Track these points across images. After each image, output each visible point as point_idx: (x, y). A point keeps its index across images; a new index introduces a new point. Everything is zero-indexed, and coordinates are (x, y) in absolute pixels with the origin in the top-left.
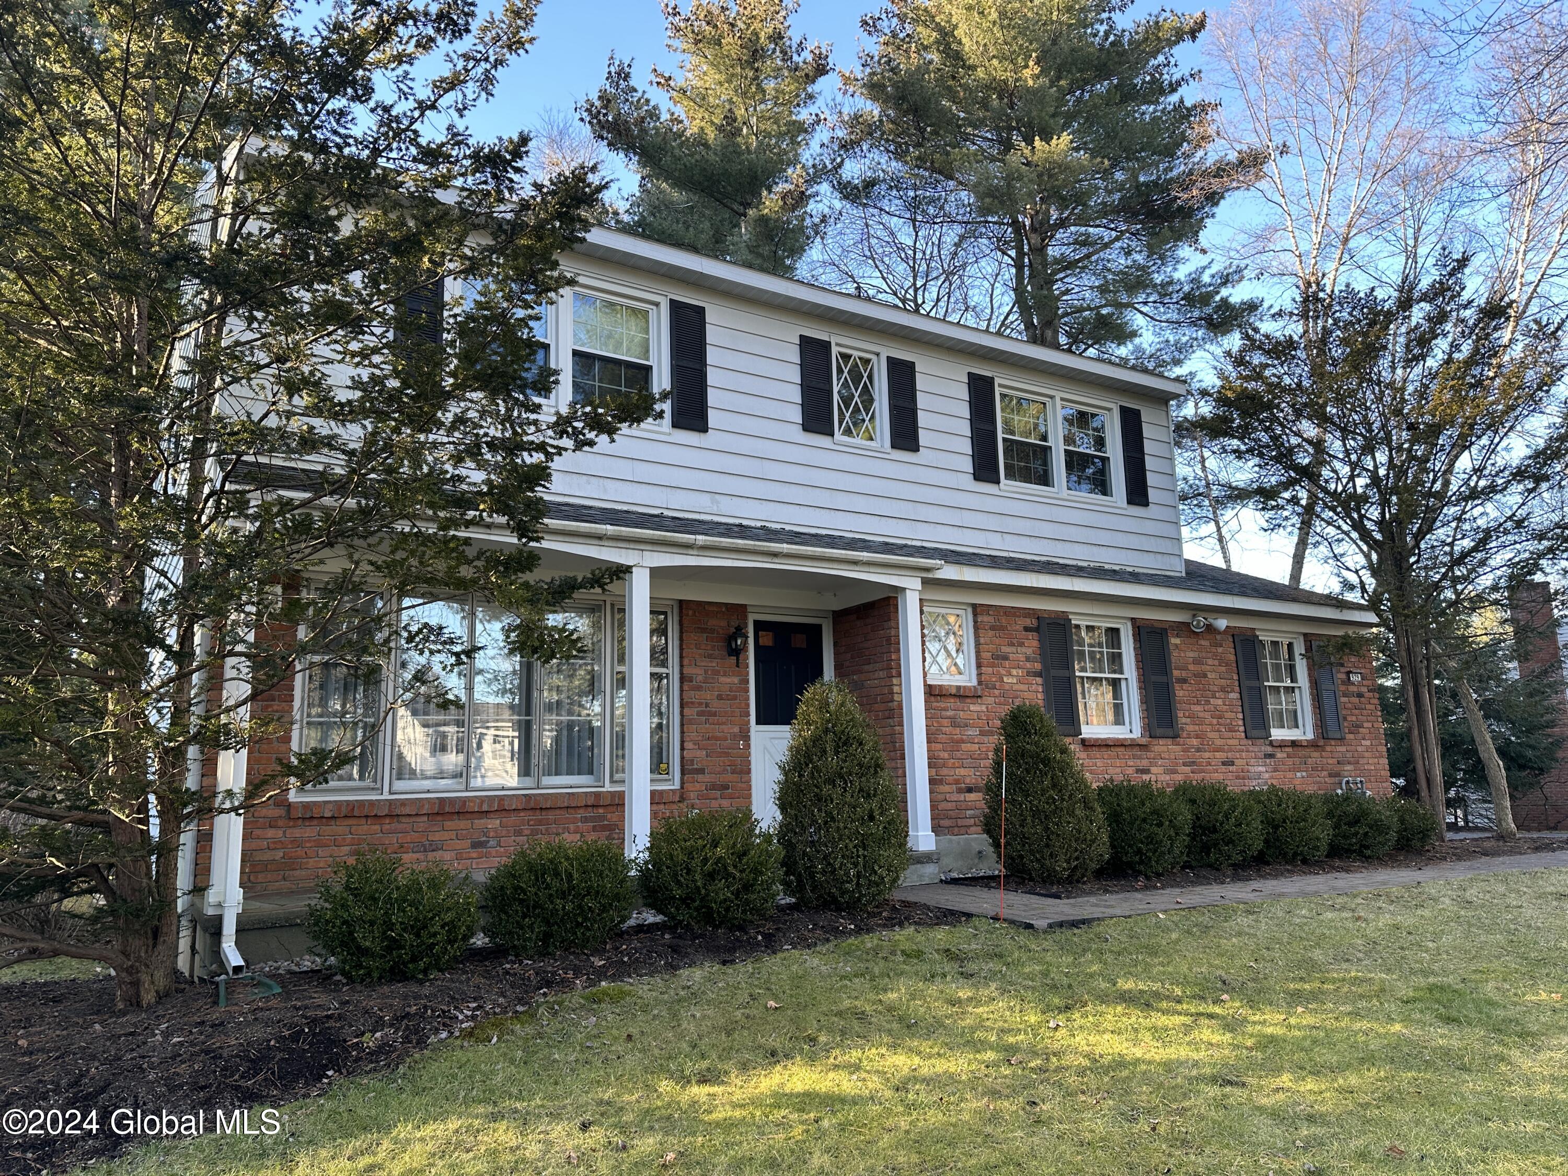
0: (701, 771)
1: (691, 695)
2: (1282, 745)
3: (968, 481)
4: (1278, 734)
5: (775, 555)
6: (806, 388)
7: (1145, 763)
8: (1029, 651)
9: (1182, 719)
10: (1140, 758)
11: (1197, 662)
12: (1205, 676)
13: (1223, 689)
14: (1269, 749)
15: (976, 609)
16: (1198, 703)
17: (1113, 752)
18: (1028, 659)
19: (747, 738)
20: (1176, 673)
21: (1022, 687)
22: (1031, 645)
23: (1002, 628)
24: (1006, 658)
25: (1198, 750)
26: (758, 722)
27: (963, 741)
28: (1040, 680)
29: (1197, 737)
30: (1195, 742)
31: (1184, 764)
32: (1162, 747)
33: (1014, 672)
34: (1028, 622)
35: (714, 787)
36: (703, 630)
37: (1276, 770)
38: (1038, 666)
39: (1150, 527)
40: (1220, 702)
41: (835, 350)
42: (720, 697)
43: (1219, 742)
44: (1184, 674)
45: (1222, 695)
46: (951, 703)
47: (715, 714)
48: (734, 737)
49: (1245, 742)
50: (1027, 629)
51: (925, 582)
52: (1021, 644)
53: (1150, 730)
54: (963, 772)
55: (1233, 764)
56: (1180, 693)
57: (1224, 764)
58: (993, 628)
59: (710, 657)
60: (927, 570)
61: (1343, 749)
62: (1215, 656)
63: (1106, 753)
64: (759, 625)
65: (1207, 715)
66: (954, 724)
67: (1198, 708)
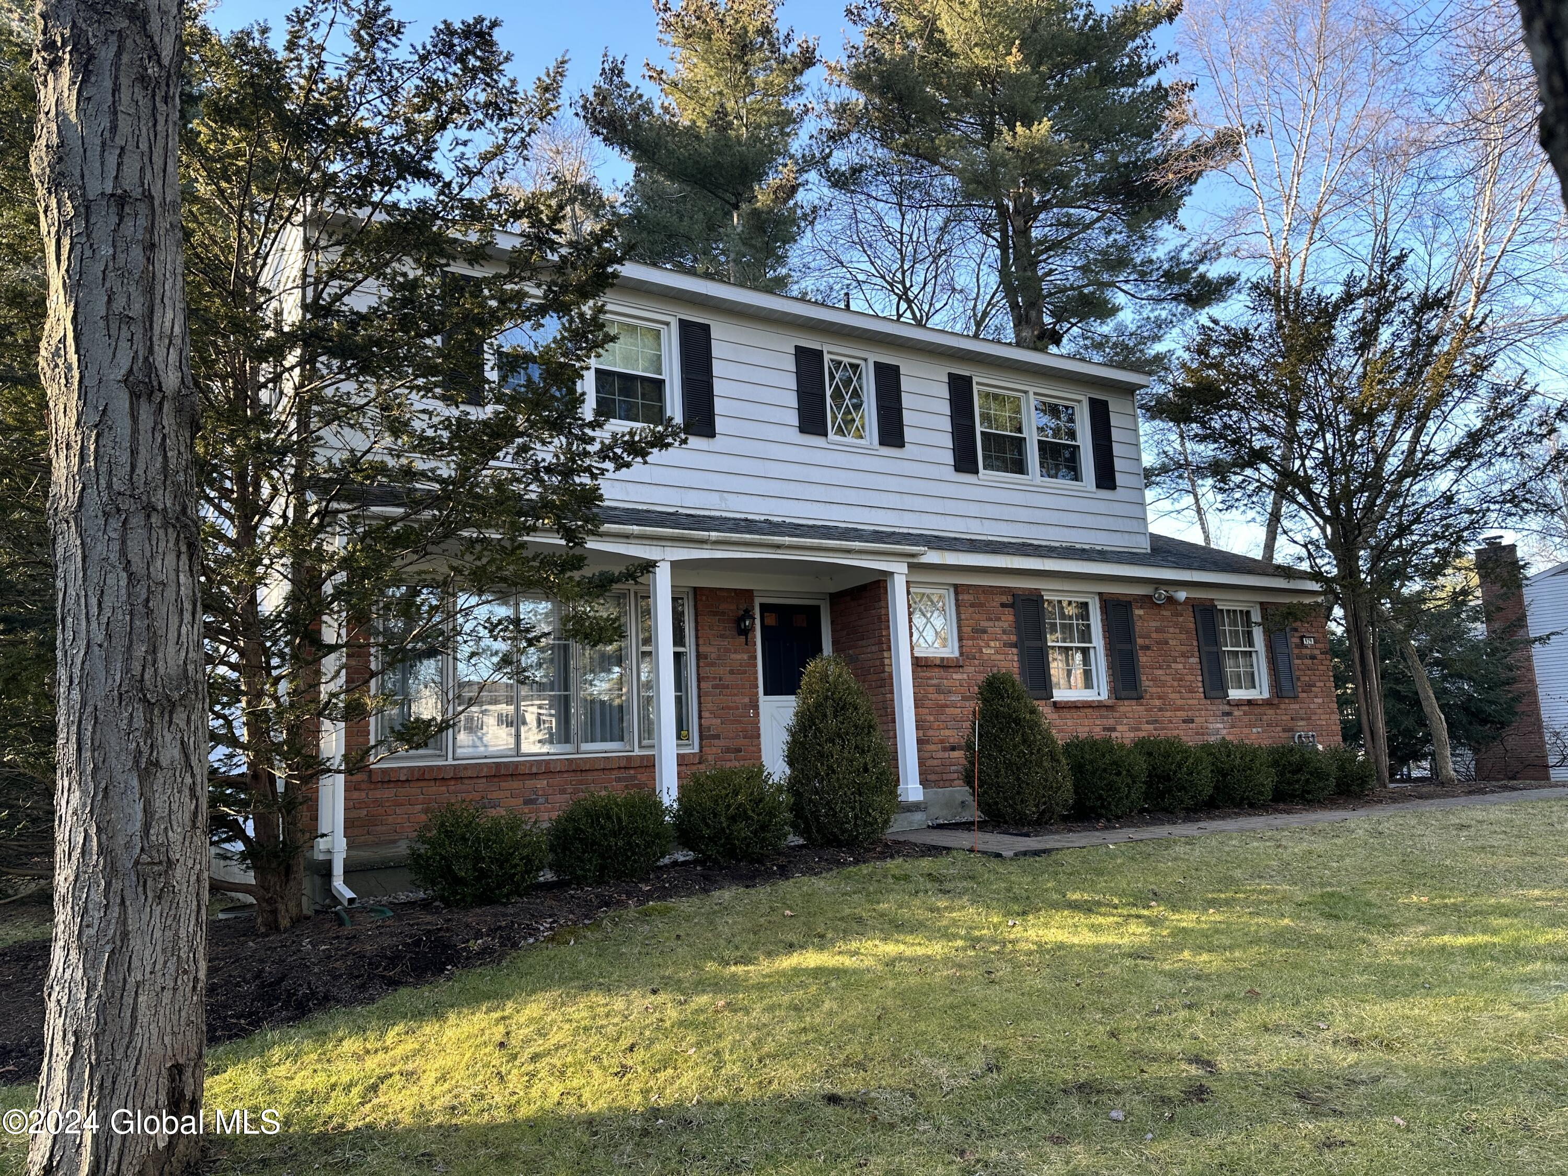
0: (717, 737)
1: (706, 671)
2: (1239, 704)
3: (949, 472)
4: (1235, 694)
5: (778, 547)
6: (802, 393)
7: (1111, 722)
8: (1006, 625)
9: (1145, 682)
10: (1107, 717)
11: (1158, 630)
12: (1167, 643)
13: (1183, 655)
14: (1227, 708)
15: (957, 589)
16: (1160, 668)
17: (1082, 713)
18: (1004, 632)
19: (756, 707)
20: (1140, 641)
21: (999, 657)
22: (1008, 619)
23: (981, 605)
24: (985, 632)
25: (1161, 710)
26: (766, 694)
27: (947, 706)
28: (1015, 650)
29: (1159, 698)
30: (1157, 702)
31: (1148, 723)
32: (1127, 707)
33: (992, 644)
34: (1004, 599)
35: (728, 750)
36: (715, 614)
37: (1232, 727)
38: (1014, 638)
39: (1118, 509)
40: (1180, 666)
41: (827, 357)
42: (732, 672)
43: (1179, 702)
44: (1147, 642)
45: (1182, 660)
46: (936, 673)
47: (727, 687)
48: (746, 707)
49: (1204, 701)
50: (1003, 605)
51: (911, 566)
52: (999, 619)
53: (1115, 692)
54: (947, 733)
55: (1192, 721)
56: (1144, 659)
57: (1184, 721)
58: (972, 605)
59: (722, 636)
60: (913, 555)
61: (1297, 706)
62: (1176, 625)
63: (1076, 714)
64: (764, 608)
65: (1169, 678)
66: (939, 691)
67: (1160, 672)
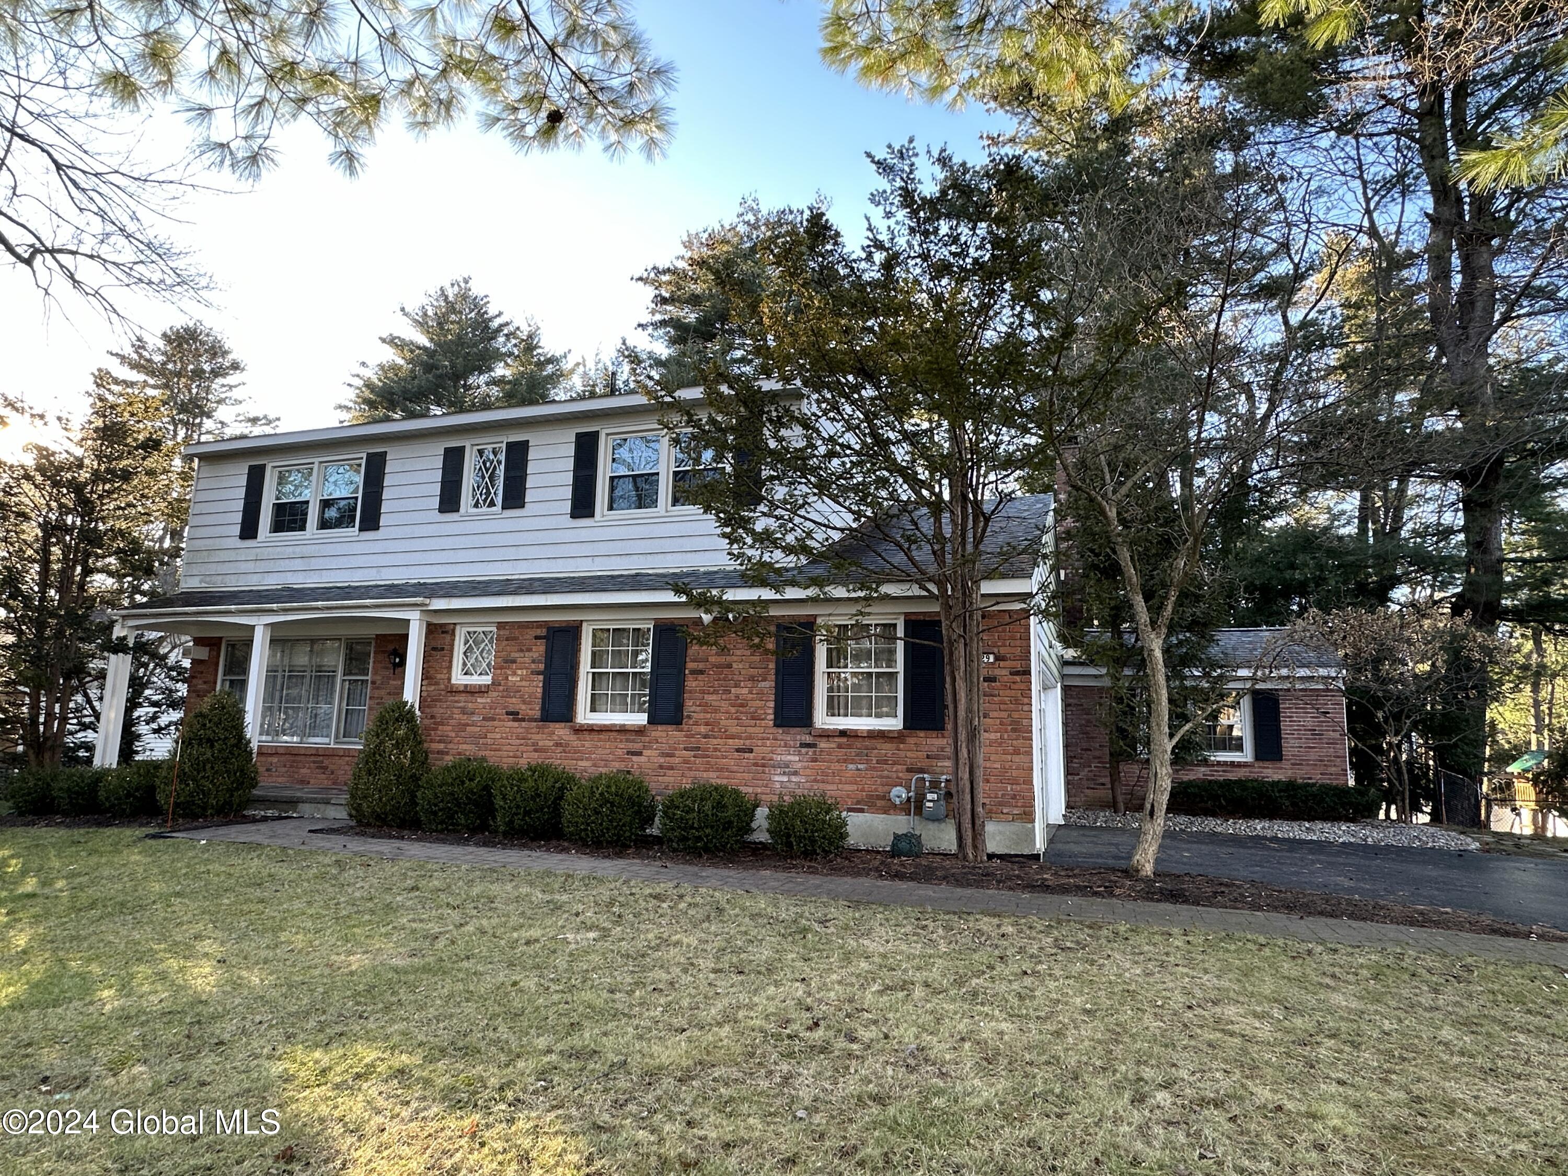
2: (829, 734)
4: (824, 723)
7: (637, 746)
8: (535, 655)
9: (690, 706)
12: (730, 666)
13: (752, 679)
14: (808, 739)
15: (500, 626)
16: (715, 692)
18: (533, 661)
20: (691, 665)
21: (523, 683)
22: (539, 649)
24: (514, 662)
25: (706, 736)
28: (541, 677)
29: (707, 724)
30: (703, 729)
31: (686, 749)
32: (666, 734)
33: (519, 672)
34: (539, 632)
37: (814, 760)
38: (542, 667)
40: (745, 691)
43: (734, 730)
44: (701, 666)
45: (749, 684)
46: (462, 697)
49: (775, 730)
50: (537, 638)
52: (530, 650)
54: (465, 747)
55: (751, 751)
56: (689, 683)
57: (738, 750)
63: (595, 736)
65: (723, 704)
66: (464, 711)
67: (714, 697)
